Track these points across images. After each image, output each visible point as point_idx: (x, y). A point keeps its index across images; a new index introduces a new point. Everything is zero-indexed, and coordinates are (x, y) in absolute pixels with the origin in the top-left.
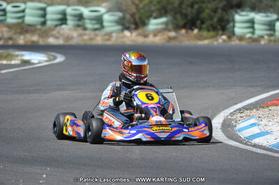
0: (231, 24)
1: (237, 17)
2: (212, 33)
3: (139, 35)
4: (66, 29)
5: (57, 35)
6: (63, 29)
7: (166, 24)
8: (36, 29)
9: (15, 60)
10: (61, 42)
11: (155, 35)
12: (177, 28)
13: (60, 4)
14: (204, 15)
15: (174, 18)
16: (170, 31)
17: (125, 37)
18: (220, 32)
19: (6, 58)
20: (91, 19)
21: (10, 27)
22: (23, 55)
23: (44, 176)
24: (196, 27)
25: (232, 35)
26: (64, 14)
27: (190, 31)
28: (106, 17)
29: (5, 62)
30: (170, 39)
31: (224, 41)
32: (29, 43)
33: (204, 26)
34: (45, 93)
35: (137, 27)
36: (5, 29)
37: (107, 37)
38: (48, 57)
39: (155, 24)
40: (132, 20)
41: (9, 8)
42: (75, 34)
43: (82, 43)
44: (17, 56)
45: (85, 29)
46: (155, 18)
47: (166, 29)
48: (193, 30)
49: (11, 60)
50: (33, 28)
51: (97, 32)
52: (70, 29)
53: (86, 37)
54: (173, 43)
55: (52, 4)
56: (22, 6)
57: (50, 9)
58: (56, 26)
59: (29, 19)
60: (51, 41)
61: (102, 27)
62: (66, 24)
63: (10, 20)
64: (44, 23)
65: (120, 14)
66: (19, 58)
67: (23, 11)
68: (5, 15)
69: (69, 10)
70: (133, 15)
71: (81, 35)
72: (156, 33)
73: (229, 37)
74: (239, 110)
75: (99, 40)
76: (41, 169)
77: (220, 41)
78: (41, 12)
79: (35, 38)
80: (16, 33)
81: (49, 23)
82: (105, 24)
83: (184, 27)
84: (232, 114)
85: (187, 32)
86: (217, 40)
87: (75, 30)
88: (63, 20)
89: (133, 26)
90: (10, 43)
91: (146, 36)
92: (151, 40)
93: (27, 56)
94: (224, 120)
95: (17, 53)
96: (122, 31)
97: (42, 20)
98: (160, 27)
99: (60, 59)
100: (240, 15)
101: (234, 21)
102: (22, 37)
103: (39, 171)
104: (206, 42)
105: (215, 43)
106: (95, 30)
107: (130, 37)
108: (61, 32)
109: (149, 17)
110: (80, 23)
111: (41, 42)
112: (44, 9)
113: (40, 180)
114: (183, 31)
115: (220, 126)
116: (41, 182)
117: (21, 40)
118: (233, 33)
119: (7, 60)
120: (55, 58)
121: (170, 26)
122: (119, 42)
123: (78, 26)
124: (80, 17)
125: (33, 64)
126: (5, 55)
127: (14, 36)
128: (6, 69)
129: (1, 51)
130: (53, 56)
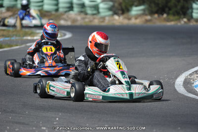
0: (190, 11)
1: (195, 6)
2: (176, 17)
3: (125, 18)
4: (73, 14)
5: (67, 18)
6: (71, 14)
7: (144, 10)
8: (51, 15)
9: (36, 36)
10: (69, 23)
11: (136, 18)
12: (152, 13)
14: (171, 4)
15: (150, 6)
16: (146, 15)
17: (114, 20)
18: (182, 16)
19: (30, 35)
20: (91, 7)
23: (57, 119)
24: (165, 13)
25: (190, 18)
26: (71, 3)
27: (161, 16)
28: (102, 6)
29: (29, 38)
30: (147, 21)
31: (185, 22)
33: (171, 12)
35: (123, 13)
37: (101, 20)
38: (62, 34)
39: (136, 10)
40: (119, 7)
42: (79, 18)
43: (84, 24)
44: (38, 33)
45: (86, 14)
46: (136, 6)
47: (144, 14)
48: (163, 15)
49: (34, 36)
50: (49, 14)
51: (95, 16)
52: (76, 14)
53: (87, 20)
54: (149, 24)
58: (66, 12)
59: (47, 7)
60: (62, 22)
61: (99, 13)
62: (72, 10)
64: (57, 10)
65: (111, 3)
66: (40, 35)
67: (42, 2)
69: (75, 1)
70: (120, 4)
71: (83, 19)
72: (137, 17)
73: (189, 20)
74: (196, 72)
75: (96, 22)
76: (55, 114)
77: (182, 22)
78: (55, 2)
81: (61, 10)
82: (101, 10)
83: (157, 12)
84: (191, 75)
85: (159, 16)
86: (180, 22)
87: (80, 15)
88: (71, 8)
89: (120, 12)
91: (129, 19)
92: (133, 21)
94: (185, 79)
95: (38, 31)
96: (113, 15)
97: (55, 7)
98: (140, 12)
99: (68, 35)
100: (196, 4)
101: (192, 8)
103: (53, 116)
104: (172, 23)
105: (179, 24)
106: (93, 14)
107: (118, 20)
108: (70, 16)
109: (132, 5)
110: (83, 10)
113: (54, 122)
114: (156, 16)
115: (182, 83)
116: (55, 123)
118: (192, 17)
119: (31, 37)
120: (65, 35)
121: (147, 12)
122: (110, 24)
123: (82, 12)
124: (83, 6)
126: (30, 32)
128: (30, 42)
129: (27, 30)
130: (63, 33)
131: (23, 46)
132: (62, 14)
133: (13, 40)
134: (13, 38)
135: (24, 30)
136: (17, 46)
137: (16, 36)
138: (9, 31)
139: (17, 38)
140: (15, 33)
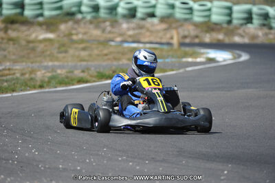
4: (252, 28)
5: (243, 34)
6: (249, 28)
8: (222, 28)
9: (200, 57)
10: (246, 41)
13: (246, 3)
19: (191, 55)
21: (196, 25)
22: (208, 53)
23: (226, 172)
26: (250, 13)
29: (190, 60)
32: (215, 42)
34: (229, 91)
36: (191, 28)
38: (236, 56)
41: (196, 6)
42: (260, 33)
43: (266, 42)
44: (203, 54)
45: (271, 28)
49: (196, 58)
52: (255, 29)
53: (271, 36)
55: (237, 3)
56: (209, 5)
57: (236, 8)
58: (242, 25)
59: (215, 18)
60: (237, 39)
62: (251, 23)
63: (197, 18)
64: (230, 22)
66: (205, 56)
67: (209, 10)
68: (191, 13)
69: (255, 9)
71: (266, 34)
76: (223, 165)
78: (227, 11)
79: (221, 37)
80: (202, 31)
81: (235, 22)
87: (261, 29)
88: (249, 18)
90: (197, 41)
93: (213, 54)
95: (203, 50)
97: (227, 18)
99: (245, 57)
102: (208, 35)
103: (220, 167)
108: (247, 31)
110: (265, 22)
111: (227, 41)
112: (230, 9)
113: (221, 176)
116: (222, 178)
117: (207, 39)
119: (193, 58)
120: (240, 56)
123: (264, 25)
124: (266, 16)
125: (218, 62)
126: (190, 52)
127: (200, 35)
128: (191, 66)
129: (187, 49)
130: (238, 54)
131: (181, 71)
132: (237, 28)
133: (168, 62)
134: (167, 60)
135: (183, 49)
136: (173, 70)
137: (173, 57)
138: (162, 50)
139: (174, 60)
140: (170, 53)
